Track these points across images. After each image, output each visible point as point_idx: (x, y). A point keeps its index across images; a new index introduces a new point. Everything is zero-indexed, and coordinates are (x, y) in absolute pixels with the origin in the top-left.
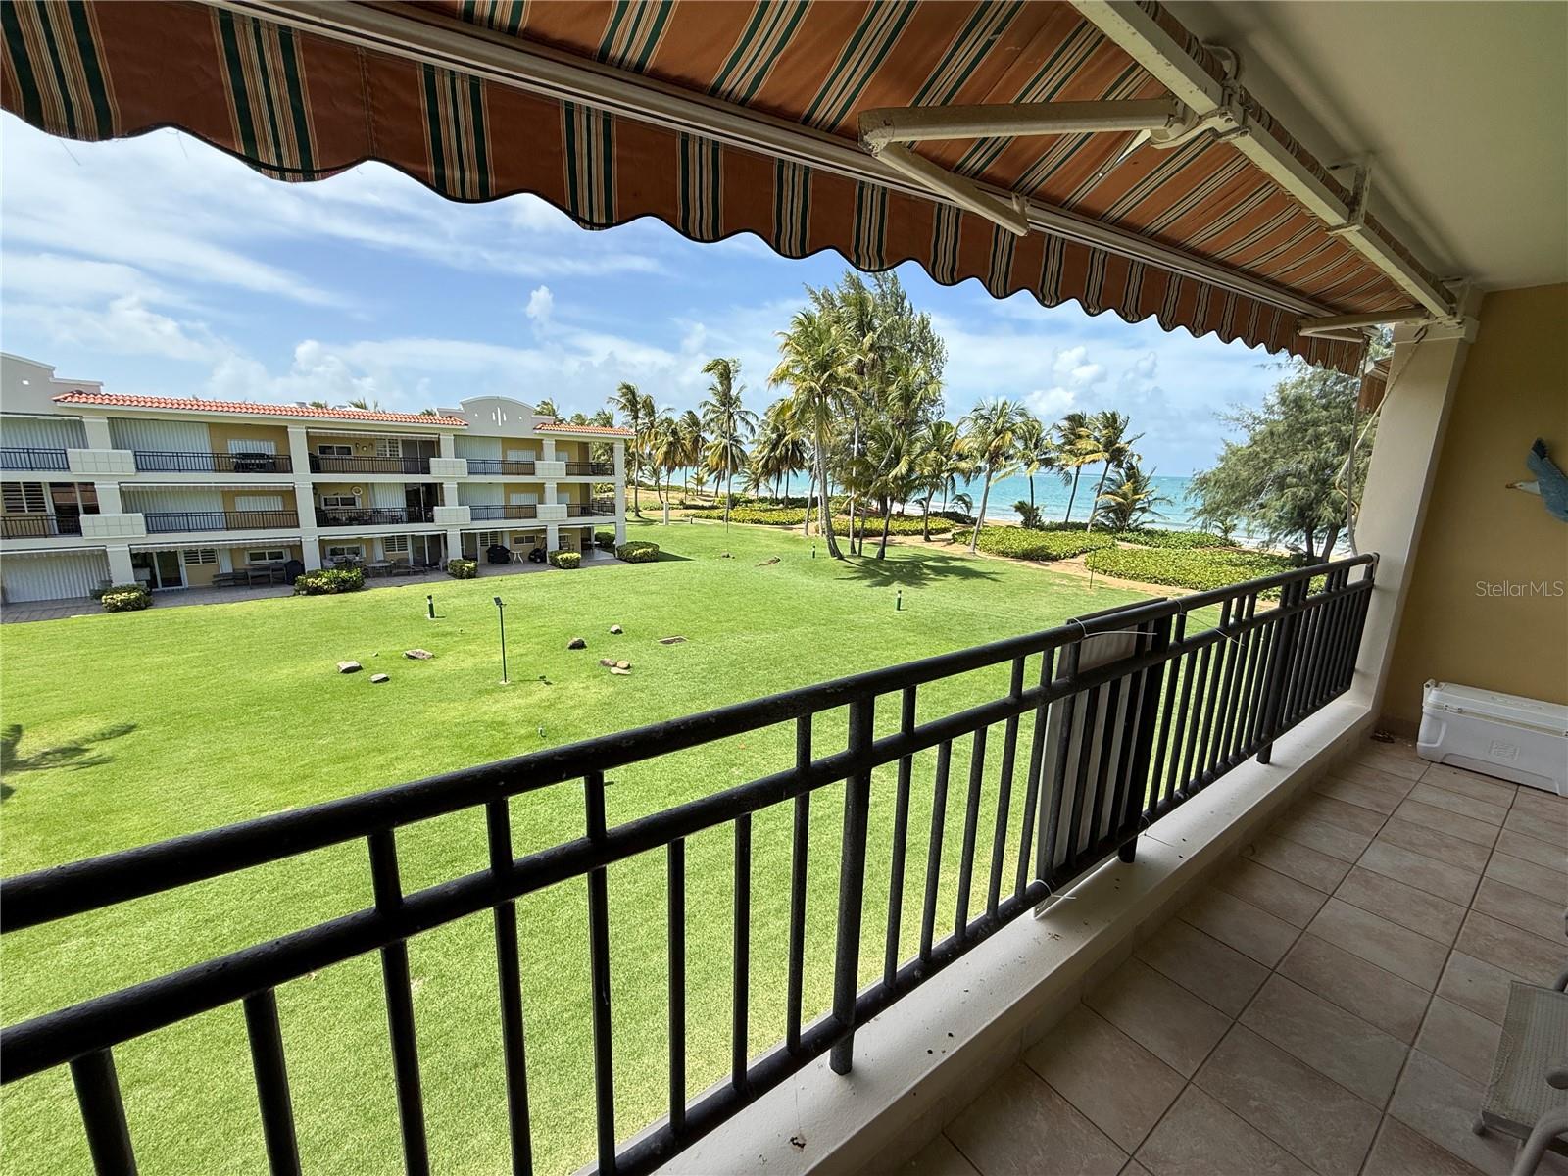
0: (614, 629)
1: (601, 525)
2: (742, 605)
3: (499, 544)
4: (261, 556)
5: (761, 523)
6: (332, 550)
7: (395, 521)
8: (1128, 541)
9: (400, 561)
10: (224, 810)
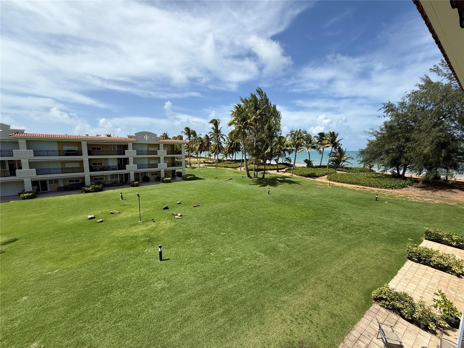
0: (178, 202)
1: (178, 169)
2: (220, 194)
3: (146, 176)
4: (73, 181)
5: (228, 167)
6: (95, 178)
7: (114, 169)
8: (340, 171)
9: (115, 182)
10: (34, 272)
